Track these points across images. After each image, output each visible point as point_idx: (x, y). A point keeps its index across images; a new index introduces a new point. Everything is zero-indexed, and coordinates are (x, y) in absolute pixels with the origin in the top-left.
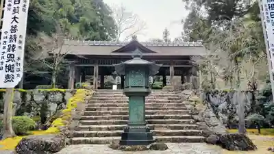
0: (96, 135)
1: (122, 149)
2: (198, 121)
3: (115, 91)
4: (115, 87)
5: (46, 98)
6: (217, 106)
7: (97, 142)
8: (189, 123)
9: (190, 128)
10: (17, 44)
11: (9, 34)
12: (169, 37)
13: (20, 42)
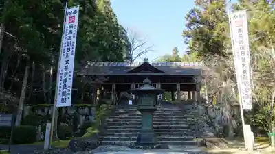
0: (118, 139)
1: (137, 148)
2: (194, 130)
3: (131, 106)
4: (130, 102)
5: (77, 111)
6: (214, 118)
7: (119, 144)
8: (187, 131)
9: (187, 135)
10: (68, 77)
11: (64, 71)
12: (178, 54)
13: (70, 75)
